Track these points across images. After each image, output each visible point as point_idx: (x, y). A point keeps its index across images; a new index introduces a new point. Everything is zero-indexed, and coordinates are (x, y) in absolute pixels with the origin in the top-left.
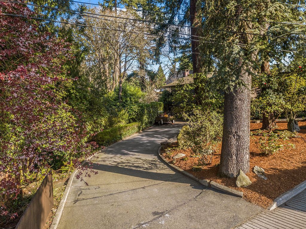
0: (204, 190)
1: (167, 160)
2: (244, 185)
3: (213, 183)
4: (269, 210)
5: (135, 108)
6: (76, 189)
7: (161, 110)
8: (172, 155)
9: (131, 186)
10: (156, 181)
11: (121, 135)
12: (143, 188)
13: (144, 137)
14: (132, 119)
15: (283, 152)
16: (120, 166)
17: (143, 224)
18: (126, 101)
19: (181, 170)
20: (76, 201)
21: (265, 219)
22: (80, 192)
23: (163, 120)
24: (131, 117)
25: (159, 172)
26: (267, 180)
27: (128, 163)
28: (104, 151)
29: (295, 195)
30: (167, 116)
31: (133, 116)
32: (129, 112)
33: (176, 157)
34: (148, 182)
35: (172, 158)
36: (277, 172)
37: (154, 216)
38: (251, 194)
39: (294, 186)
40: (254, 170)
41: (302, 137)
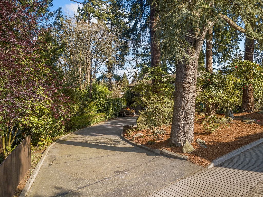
0: (157, 156)
1: (128, 139)
2: (188, 152)
3: (164, 150)
4: (208, 168)
5: (103, 101)
6: (51, 157)
7: (124, 105)
8: (132, 134)
9: (97, 155)
10: (118, 152)
11: (90, 122)
12: (108, 156)
13: (110, 125)
14: (99, 110)
15: (220, 132)
16: (89, 143)
17: (106, 179)
18: (96, 97)
19: (139, 144)
20: (50, 165)
21: (204, 174)
22: (54, 159)
23: (126, 113)
24: (99, 109)
25: (120, 146)
26: (207, 148)
27: (96, 141)
28: (76, 133)
29: (228, 159)
30: (129, 109)
31: (101, 108)
32: (97, 104)
33: (135, 136)
34: (112, 152)
35: (132, 137)
36: (215, 143)
37: (115, 173)
38: (193, 157)
39: (227, 152)
40: (197, 141)
41: (235, 123)
